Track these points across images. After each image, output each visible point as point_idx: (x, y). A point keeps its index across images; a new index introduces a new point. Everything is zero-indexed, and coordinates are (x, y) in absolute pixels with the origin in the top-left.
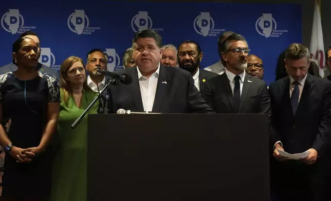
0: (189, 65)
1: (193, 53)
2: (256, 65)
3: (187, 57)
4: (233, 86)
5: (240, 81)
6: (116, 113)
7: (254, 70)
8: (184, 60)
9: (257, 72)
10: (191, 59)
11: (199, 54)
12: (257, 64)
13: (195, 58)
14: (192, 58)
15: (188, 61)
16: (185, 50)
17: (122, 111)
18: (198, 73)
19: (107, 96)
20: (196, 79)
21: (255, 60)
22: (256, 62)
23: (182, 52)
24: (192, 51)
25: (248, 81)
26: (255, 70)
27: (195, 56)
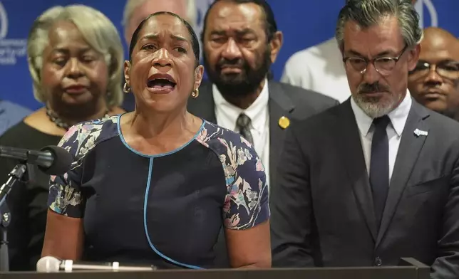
0: (235, 74)
1: (249, 36)
2: (443, 64)
3: (232, 49)
4: (367, 144)
5: (389, 131)
6: (34, 268)
7: (432, 84)
8: (220, 56)
9: (444, 87)
10: (244, 55)
11: (270, 38)
12: (447, 61)
13: (255, 51)
14: (248, 53)
15: (233, 61)
16: (225, 26)
17: (52, 265)
18: (264, 96)
19: (6, 216)
20: (256, 117)
21: (441, 49)
22: (443, 55)
23: (215, 32)
24: (247, 31)
25: (418, 132)
26: (439, 83)
27: (256, 45)
